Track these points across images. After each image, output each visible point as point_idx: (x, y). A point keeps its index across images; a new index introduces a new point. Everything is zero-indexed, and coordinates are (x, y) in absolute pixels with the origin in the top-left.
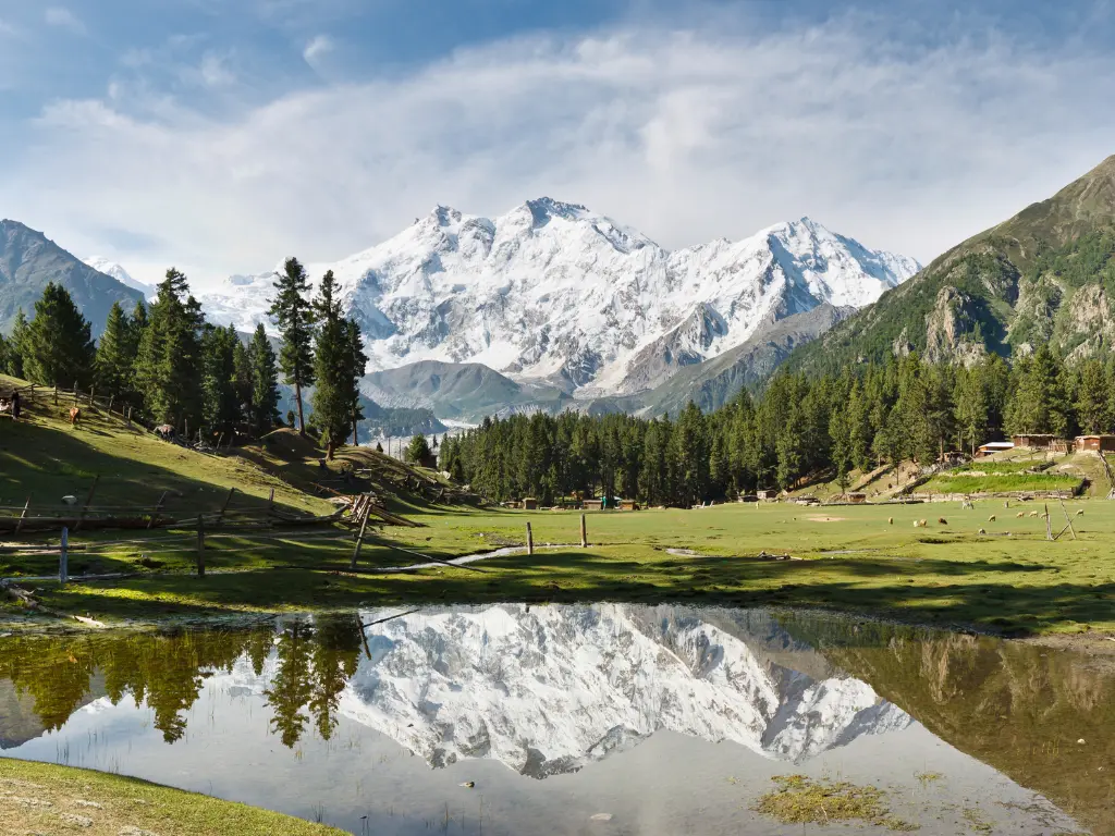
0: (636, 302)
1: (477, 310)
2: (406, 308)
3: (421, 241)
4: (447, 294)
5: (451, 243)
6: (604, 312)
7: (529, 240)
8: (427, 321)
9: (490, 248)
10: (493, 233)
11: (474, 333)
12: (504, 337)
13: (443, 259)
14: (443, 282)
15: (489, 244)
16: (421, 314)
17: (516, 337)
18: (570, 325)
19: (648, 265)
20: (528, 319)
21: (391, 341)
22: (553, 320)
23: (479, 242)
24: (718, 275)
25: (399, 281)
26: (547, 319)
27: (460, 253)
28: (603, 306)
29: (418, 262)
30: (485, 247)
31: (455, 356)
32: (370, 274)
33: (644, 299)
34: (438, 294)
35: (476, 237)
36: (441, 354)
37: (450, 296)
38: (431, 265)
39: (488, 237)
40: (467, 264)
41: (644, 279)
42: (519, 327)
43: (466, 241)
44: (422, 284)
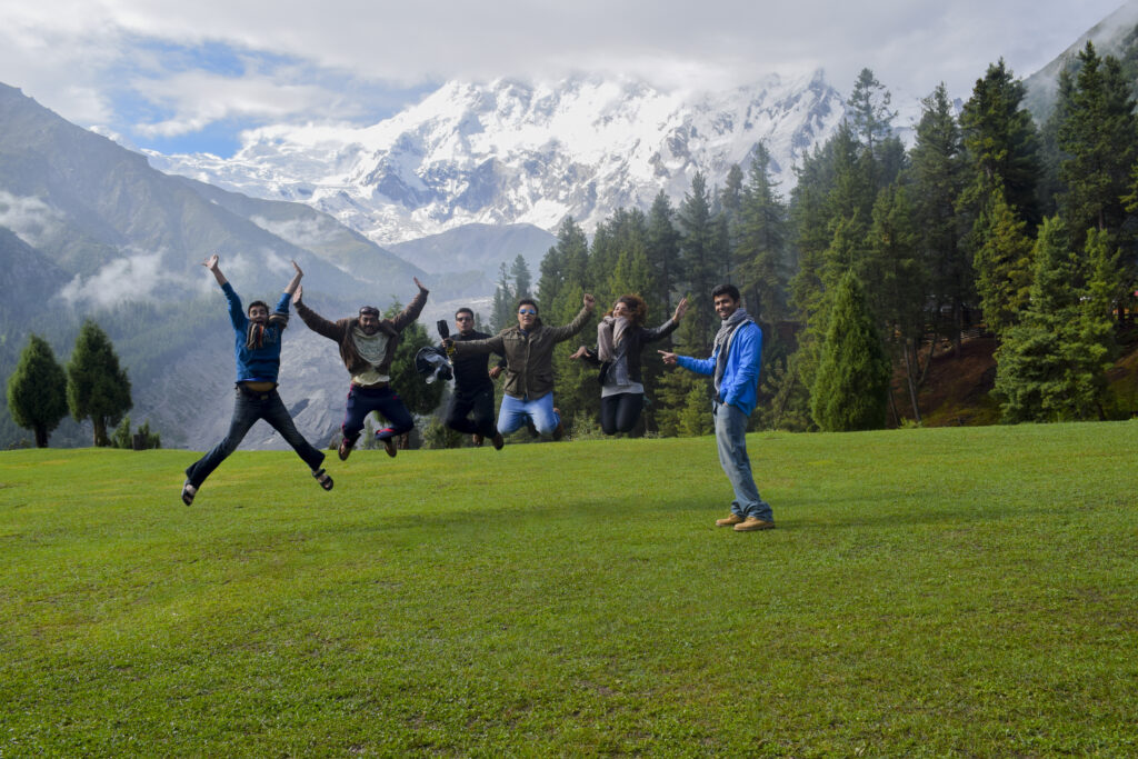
2: (445, 172)
3: (456, 102)
4: (486, 155)
5: (487, 103)
6: (652, 161)
8: (467, 184)
9: (528, 105)
10: (530, 90)
11: (519, 194)
12: (550, 195)
13: (481, 119)
14: (481, 144)
15: (526, 100)
16: (461, 177)
17: (562, 194)
20: (573, 175)
21: (432, 207)
22: (600, 174)
23: (517, 100)
24: (770, 112)
25: (436, 143)
26: (592, 173)
28: (650, 155)
29: (455, 123)
30: (523, 103)
31: (498, 217)
32: (404, 138)
34: (477, 155)
35: (512, 94)
36: (485, 218)
37: (490, 157)
38: (469, 126)
40: (506, 122)
42: (564, 183)
43: (503, 99)
44: (460, 146)
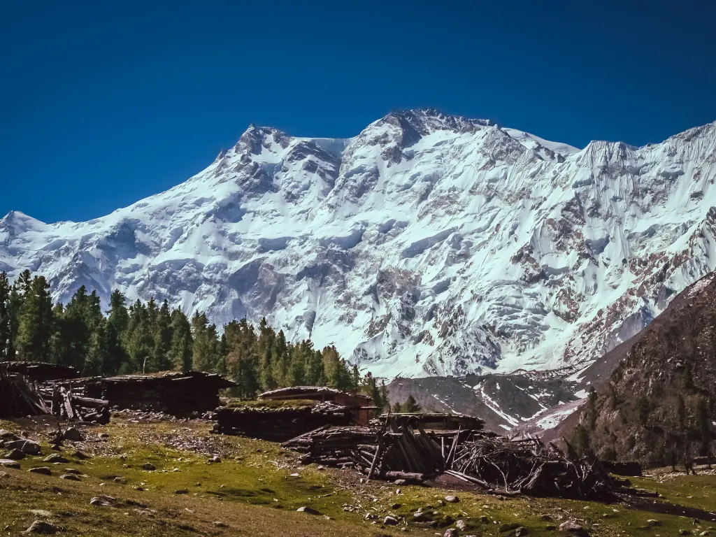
0: (579, 235)
1: (299, 277)
3: (221, 177)
4: (249, 255)
6: (517, 259)
7: (394, 165)
8: (212, 299)
12: (341, 319)
15: (330, 176)
16: (204, 287)
18: (455, 288)
19: (597, 172)
20: (384, 284)
22: (428, 281)
27: (282, 193)
28: (514, 249)
30: (324, 182)
33: (592, 230)
35: (311, 167)
37: (256, 257)
38: (231, 212)
39: (329, 166)
40: (292, 208)
41: (592, 195)
42: (368, 300)
43: (293, 174)
